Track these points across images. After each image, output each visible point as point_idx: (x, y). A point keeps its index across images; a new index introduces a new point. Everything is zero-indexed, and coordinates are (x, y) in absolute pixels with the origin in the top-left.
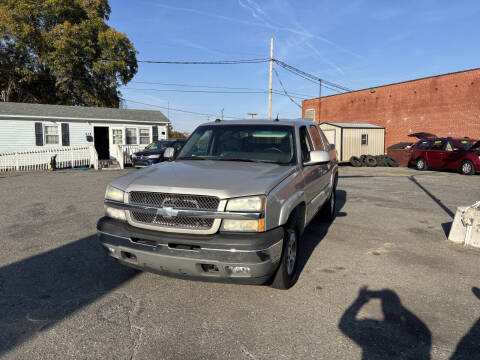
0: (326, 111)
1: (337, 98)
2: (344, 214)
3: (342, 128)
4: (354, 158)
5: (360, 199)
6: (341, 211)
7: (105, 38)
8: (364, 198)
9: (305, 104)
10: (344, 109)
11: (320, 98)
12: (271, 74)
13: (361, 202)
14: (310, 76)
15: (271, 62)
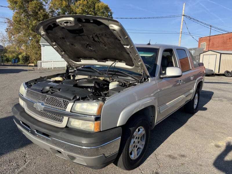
0: (213, 44)
1: (220, 36)
2: (205, 109)
3: (221, 54)
4: (228, 72)
5: (221, 99)
6: (204, 107)
7: (98, 6)
8: (225, 98)
9: (201, 40)
10: (224, 43)
11: (210, 36)
12: (182, 23)
13: (221, 101)
14: (205, 24)
15: (183, 16)
